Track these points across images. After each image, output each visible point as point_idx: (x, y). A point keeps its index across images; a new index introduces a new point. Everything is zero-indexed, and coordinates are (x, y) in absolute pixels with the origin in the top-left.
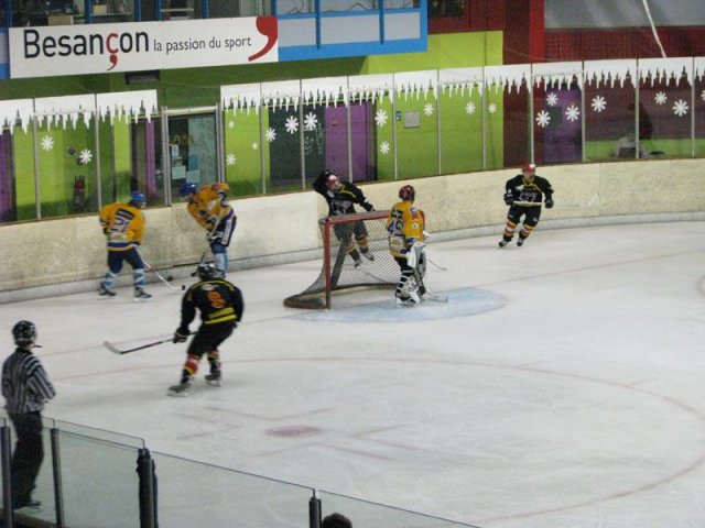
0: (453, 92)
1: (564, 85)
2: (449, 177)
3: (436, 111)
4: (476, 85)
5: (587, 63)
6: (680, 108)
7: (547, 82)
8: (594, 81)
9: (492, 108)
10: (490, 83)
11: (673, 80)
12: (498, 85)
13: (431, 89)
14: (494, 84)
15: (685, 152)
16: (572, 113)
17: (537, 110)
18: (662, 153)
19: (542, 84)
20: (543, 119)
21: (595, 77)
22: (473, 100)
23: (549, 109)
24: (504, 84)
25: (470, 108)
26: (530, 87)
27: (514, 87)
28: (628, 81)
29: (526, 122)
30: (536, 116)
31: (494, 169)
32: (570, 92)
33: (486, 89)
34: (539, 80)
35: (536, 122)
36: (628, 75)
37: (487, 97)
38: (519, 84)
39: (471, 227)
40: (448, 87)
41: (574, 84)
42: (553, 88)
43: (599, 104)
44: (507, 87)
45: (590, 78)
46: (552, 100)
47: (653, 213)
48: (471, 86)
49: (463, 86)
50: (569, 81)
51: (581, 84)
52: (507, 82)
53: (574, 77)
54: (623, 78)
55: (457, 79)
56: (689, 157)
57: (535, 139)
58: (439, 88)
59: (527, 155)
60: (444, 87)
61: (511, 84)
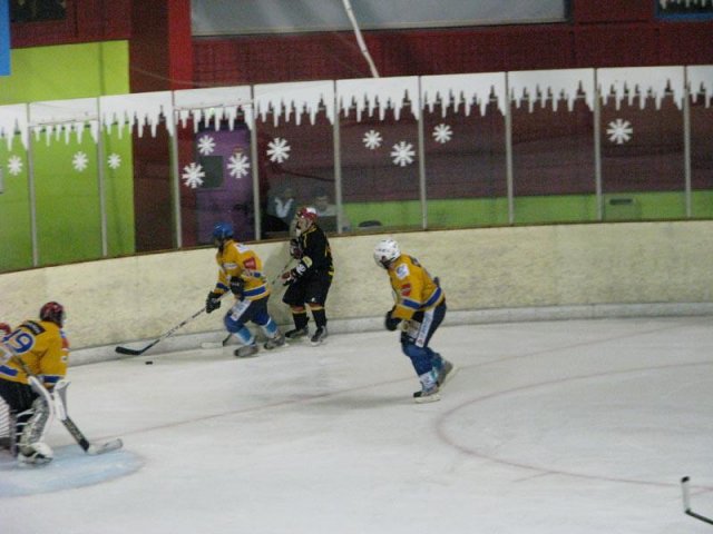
0: (53, 137)
1: (224, 122)
2: (49, 270)
3: (27, 168)
4: (88, 126)
5: (258, 88)
6: (403, 154)
7: (197, 119)
8: (270, 116)
9: (114, 161)
10: (109, 122)
11: (390, 111)
12: (121, 125)
13: (18, 133)
14: (116, 123)
15: (413, 222)
16: (238, 166)
17: (184, 162)
18: (377, 223)
19: (190, 121)
20: (194, 175)
21: (271, 109)
22: (83, 148)
23: (203, 161)
24: (132, 123)
25: (80, 162)
26: (171, 128)
27: (147, 128)
28: (322, 115)
29: (168, 179)
30: (182, 172)
31: (119, 256)
32: (234, 132)
33: (103, 133)
34: (184, 116)
35: (183, 181)
36: (321, 104)
37: (106, 143)
38: (154, 122)
39: (86, 347)
40: (44, 131)
41: (240, 121)
42: (206, 128)
43: (279, 151)
44: (135, 127)
45: (264, 110)
46: (206, 145)
47: (367, 317)
48: (80, 128)
49: (68, 127)
50: (232, 115)
51: (249, 120)
52: (136, 121)
53: (240, 110)
54: (314, 110)
55: (59, 117)
56: (418, 229)
57: (182, 205)
58: (31, 133)
59: (171, 231)
60: (37, 130)
61: (141, 123)
